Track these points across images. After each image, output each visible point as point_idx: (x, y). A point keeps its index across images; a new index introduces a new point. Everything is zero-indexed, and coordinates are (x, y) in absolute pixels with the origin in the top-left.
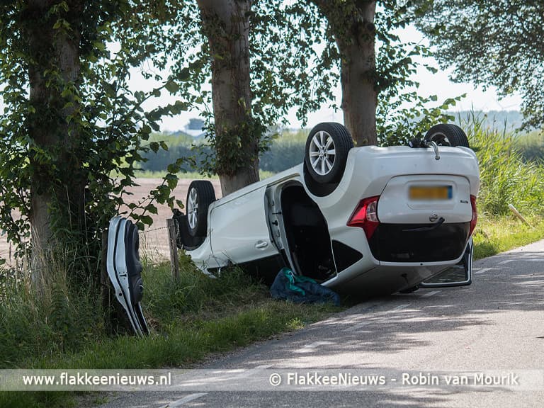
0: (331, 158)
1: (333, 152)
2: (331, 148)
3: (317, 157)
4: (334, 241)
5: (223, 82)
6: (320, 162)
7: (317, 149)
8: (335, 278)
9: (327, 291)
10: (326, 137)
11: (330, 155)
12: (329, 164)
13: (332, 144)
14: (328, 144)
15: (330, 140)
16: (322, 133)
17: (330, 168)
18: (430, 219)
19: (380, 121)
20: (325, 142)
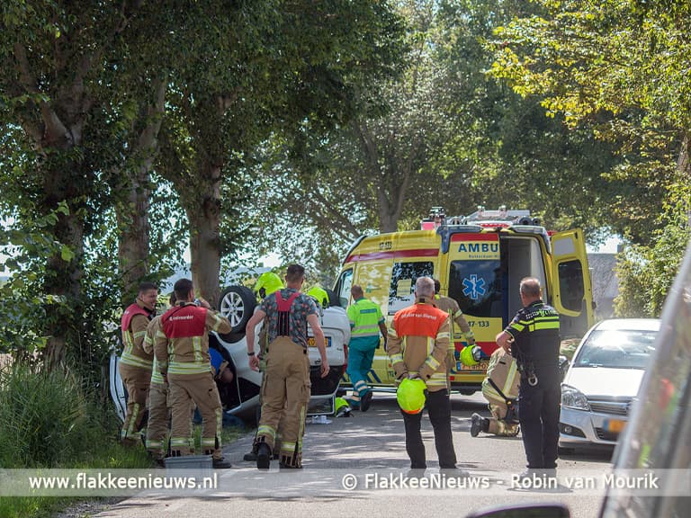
0: (240, 314)
1: (242, 309)
2: (240, 305)
3: (227, 313)
4: (239, 378)
5: (129, 250)
6: (230, 316)
7: (227, 306)
8: (239, 407)
9: (231, 417)
10: (235, 297)
11: (238, 312)
12: (238, 318)
13: (241, 303)
14: (238, 302)
15: (240, 300)
16: (232, 294)
17: (239, 321)
18: (316, 362)
19: (221, 282)
20: (235, 302)
